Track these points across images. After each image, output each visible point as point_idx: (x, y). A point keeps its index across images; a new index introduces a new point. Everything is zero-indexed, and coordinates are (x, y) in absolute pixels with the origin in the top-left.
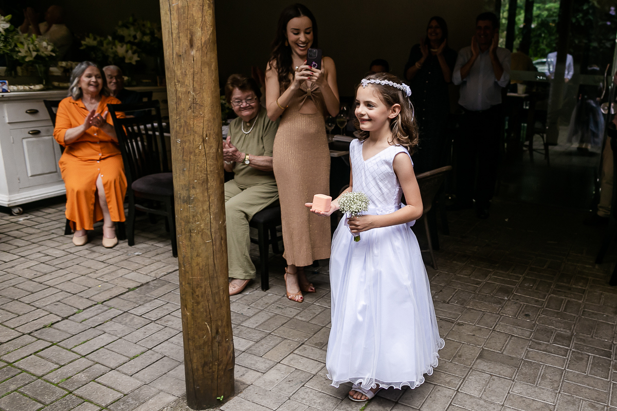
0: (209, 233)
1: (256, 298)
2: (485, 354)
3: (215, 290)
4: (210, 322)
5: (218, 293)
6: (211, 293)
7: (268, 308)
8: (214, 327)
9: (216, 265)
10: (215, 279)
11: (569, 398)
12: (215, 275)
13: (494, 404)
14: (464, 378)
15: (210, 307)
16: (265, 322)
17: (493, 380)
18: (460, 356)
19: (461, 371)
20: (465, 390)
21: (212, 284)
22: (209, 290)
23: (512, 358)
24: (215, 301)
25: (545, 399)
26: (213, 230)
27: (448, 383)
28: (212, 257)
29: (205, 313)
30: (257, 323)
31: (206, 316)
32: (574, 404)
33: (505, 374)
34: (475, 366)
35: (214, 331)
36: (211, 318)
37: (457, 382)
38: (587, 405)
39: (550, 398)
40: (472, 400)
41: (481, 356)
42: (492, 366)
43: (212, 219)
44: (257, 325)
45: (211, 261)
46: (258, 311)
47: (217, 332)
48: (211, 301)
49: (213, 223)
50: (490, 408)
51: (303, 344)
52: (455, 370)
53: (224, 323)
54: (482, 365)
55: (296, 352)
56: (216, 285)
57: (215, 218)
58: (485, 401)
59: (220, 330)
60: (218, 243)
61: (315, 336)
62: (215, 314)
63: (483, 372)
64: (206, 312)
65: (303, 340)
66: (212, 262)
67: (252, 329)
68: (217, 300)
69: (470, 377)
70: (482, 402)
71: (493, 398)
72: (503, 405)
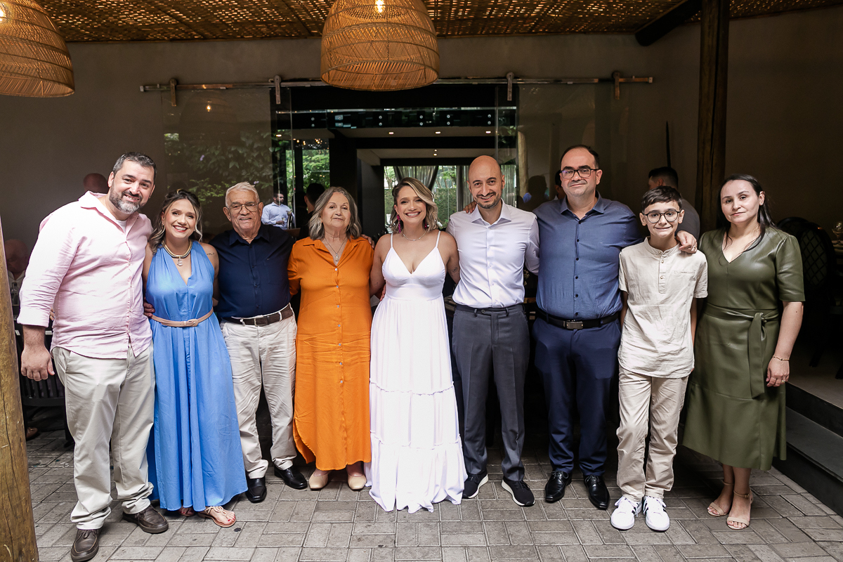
0: (6, 437)
1: (43, 512)
2: (321, 504)
3: (15, 503)
4: (10, 543)
5: (19, 505)
6: (10, 507)
7: (64, 519)
8: (16, 548)
9: (16, 473)
10: (16, 489)
11: (406, 524)
12: (15, 484)
13: (341, 549)
14: (306, 534)
15: (10, 524)
16: (62, 536)
17: (334, 527)
18: (297, 514)
19: (301, 527)
20: (309, 544)
21: (12, 496)
22: (8, 503)
23: (348, 503)
24: (15, 515)
25: (385, 531)
26: (10, 432)
27: (292, 542)
28: (10, 464)
29: (3, 534)
30: (53, 540)
31: (6, 536)
32: (412, 528)
33: (344, 519)
34: (313, 519)
35: (16, 552)
36: (11, 537)
37: (300, 539)
38: (422, 526)
39: (390, 529)
40: (319, 551)
41: (317, 509)
42: (330, 515)
43: (8, 420)
44: (54, 542)
45: (9, 469)
46: (51, 525)
47: (20, 553)
48: (11, 517)
49: (9, 425)
50: (338, 554)
51: (120, 546)
52: (296, 528)
53: (29, 540)
54: (321, 516)
55: (113, 557)
56: (17, 495)
57: (12, 419)
58: (331, 549)
59: (23, 550)
60: (17, 446)
61: (132, 534)
62: (17, 531)
63: (323, 522)
64: (5, 531)
65: (119, 542)
66: (11, 470)
67: (48, 548)
68: (18, 514)
69: (312, 531)
70: (328, 551)
71: (338, 544)
72: (349, 548)
